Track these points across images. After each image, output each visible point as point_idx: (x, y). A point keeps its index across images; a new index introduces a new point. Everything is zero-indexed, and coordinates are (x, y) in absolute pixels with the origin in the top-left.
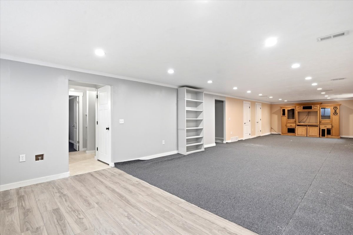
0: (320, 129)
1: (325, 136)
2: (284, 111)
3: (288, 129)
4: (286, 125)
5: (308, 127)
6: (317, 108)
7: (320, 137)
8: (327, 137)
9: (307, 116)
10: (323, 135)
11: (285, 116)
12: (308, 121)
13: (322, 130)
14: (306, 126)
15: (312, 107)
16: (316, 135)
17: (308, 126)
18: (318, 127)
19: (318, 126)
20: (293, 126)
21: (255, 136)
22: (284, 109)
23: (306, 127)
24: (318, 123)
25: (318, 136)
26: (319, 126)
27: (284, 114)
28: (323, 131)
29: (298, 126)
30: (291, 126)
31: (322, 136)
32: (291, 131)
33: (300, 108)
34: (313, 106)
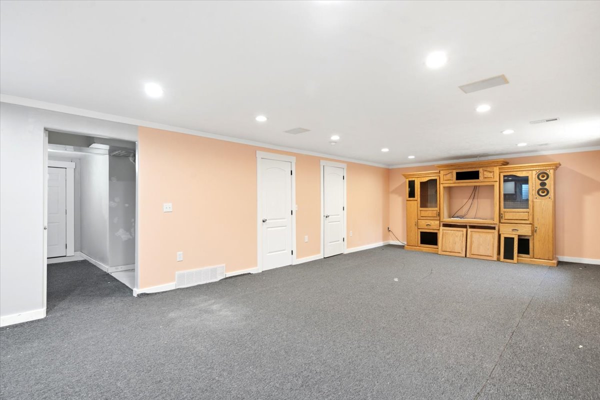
0: (499, 236)
1: (512, 258)
2: (412, 184)
3: (422, 233)
4: (417, 224)
5: (469, 230)
6: (490, 175)
7: (498, 260)
8: (518, 262)
9: (471, 201)
10: (509, 255)
11: (415, 199)
12: (472, 213)
13: (505, 238)
14: (465, 227)
15: (481, 175)
16: (489, 253)
17: (472, 227)
18: (496, 232)
19: (494, 228)
20: (432, 225)
21: (320, 256)
22: (413, 179)
23: (465, 230)
24: (496, 221)
25: (495, 257)
26: (497, 228)
27: (412, 194)
28: (509, 241)
29: (445, 225)
30: (429, 227)
31: (505, 258)
32: (429, 238)
33: (449, 176)
34: (481, 170)
